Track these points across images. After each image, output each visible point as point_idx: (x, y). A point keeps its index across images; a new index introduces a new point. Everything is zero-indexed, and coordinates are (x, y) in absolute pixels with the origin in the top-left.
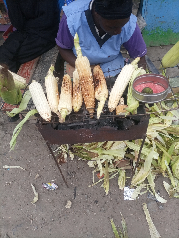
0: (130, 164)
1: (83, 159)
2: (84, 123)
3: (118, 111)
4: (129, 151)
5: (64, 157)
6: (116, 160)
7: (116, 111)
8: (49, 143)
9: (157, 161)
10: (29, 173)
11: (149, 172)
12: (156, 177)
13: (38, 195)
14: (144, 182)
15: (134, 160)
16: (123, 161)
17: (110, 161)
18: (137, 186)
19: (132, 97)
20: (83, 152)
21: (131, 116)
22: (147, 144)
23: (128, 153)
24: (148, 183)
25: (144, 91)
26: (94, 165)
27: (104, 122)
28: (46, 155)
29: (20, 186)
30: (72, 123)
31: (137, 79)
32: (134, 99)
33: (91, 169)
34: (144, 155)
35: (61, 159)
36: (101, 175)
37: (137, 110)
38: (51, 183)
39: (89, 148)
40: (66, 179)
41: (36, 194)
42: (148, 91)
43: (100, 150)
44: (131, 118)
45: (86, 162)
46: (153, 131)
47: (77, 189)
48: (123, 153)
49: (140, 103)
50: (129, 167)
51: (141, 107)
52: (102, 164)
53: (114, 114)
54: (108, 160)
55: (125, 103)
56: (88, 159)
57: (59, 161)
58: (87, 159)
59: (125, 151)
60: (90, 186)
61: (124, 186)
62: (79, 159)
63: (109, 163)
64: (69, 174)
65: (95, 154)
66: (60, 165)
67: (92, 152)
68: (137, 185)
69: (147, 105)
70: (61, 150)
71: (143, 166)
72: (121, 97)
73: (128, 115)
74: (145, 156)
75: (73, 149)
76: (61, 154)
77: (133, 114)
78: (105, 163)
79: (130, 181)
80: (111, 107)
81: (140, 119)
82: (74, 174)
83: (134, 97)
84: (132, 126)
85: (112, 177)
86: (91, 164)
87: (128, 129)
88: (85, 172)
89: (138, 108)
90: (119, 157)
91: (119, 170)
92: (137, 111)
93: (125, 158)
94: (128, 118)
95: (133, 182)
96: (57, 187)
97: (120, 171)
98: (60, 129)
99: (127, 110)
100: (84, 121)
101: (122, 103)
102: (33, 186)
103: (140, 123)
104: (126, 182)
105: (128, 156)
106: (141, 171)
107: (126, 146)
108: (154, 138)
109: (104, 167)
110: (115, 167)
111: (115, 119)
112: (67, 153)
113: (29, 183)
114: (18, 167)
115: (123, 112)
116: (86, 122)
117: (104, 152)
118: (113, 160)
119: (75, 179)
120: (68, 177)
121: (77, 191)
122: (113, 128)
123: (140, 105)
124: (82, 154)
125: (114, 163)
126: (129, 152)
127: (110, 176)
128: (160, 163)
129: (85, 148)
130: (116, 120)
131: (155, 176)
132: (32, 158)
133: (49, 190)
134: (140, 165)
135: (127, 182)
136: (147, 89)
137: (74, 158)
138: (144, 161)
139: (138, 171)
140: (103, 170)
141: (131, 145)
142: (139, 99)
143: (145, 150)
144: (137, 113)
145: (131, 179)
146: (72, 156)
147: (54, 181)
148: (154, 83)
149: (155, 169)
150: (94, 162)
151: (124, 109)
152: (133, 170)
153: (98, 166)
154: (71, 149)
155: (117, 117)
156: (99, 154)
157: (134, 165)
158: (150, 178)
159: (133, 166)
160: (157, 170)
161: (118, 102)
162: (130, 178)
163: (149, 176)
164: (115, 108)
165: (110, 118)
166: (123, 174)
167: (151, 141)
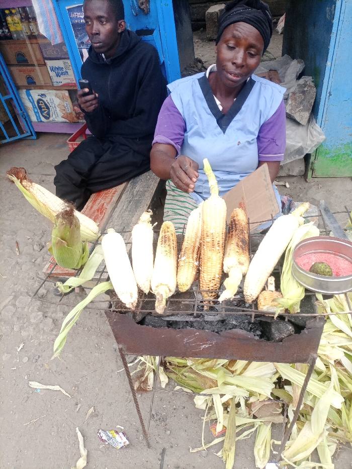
0: (283, 413)
1: (185, 390)
2: (195, 317)
3: (262, 303)
4: (281, 383)
5: (147, 379)
6: (252, 400)
7: (259, 303)
8: (124, 349)
9: (339, 412)
10: (77, 404)
11: (321, 435)
12: (337, 449)
13: (88, 456)
14: (310, 459)
15: (291, 405)
16: (266, 403)
17: (239, 399)
18: (294, 465)
19: (291, 278)
20: (186, 374)
21: (287, 314)
22: (319, 373)
23: (280, 388)
24: (319, 461)
25: (313, 270)
26: (207, 405)
27: (233, 321)
28: (112, 371)
29: (55, 429)
30: (172, 315)
31: (302, 244)
32: (295, 281)
33: (200, 413)
34: (311, 397)
35: (141, 383)
36: (219, 428)
37: (299, 303)
38: (117, 432)
39: (201, 367)
40: (146, 428)
41: (84, 452)
42: (322, 270)
43: (221, 373)
44: (286, 320)
45: (191, 397)
46: (333, 345)
47: (167, 452)
48: (268, 385)
49: (307, 290)
50: (280, 419)
51: (308, 299)
52: (224, 404)
53: (253, 306)
54: (236, 398)
55: (278, 287)
56: (196, 391)
57: (136, 386)
58: (193, 389)
59: (274, 383)
60: (195, 451)
61: (267, 461)
62: (178, 388)
63: (238, 405)
64: (154, 418)
65: (212, 380)
66: (138, 396)
67: (204, 377)
68: (295, 463)
69: (320, 297)
70: (144, 363)
71: (310, 421)
72: (270, 276)
73: (282, 312)
74: (315, 397)
75: (168, 364)
76: (143, 371)
77: (291, 311)
78: (231, 403)
79: (280, 452)
80: (248, 294)
81: (305, 322)
82: (163, 419)
83: (295, 277)
84: (290, 335)
85: (241, 437)
86: (200, 402)
87: (281, 340)
88: (187, 417)
89: (302, 301)
90: (260, 394)
91: (257, 422)
92: (301, 307)
93: (272, 398)
94: (281, 317)
95: (286, 454)
96: (127, 443)
97: (260, 426)
98: (148, 325)
99: (279, 304)
100: (195, 315)
101: (272, 287)
102: (79, 434)
103: (306, 331)
104: (271, 451)
105: (278, 393)
106: (305, 430)
107: (277, 372)
108: (335, 361)
109: (226, 412)
110: (249, 414)
111: (256, 316)
112: (154, 371)
113: (72, 425)
114: (57, 388)
115: (272, 306)
116: (198, 316)
117: (230, 379)
118: (246, 401)
119: (166, 430)
120: (152, 423)
121: (166, 458)
122: (251, 335)
123: (306, 296)
124: (184, 378)
125: (248, 406)
126: (281, 385)
127: (238, 434)
128: (347, 419)
129: (192, 365)
130: (258, 319)
131: (334, 447)
132: (85, 373)
133: (110, 447)
134: (303, 416)
135: (274, 452)
136: (320, 265)
137: (167, 384)
138: (312, 409)
139: (299, 430)
140: (225, 418)
141: (287, 371)
142: (304, 283)
143: (314, 386)
144: (299, 311)
145: (282, 448)
146: (163, 378)
147: (123, 428)
148: (335, 254)
149: (336, 430)
150: (207, 398)
151: (274, 300)
152: (289, 426)
153: (214, 407)
154: (163, 364)
155: (260, 314)
156: (220, 383)
157: (291, 416)
158: (324, 451)
159: (287, 416)
160: (340, 432)
161: (263, 285)
162: (279, 443)
163: (321, 445)
164: (256, 295)
165: (246, 315)
166: (265, 433)
167: (327, 367)
